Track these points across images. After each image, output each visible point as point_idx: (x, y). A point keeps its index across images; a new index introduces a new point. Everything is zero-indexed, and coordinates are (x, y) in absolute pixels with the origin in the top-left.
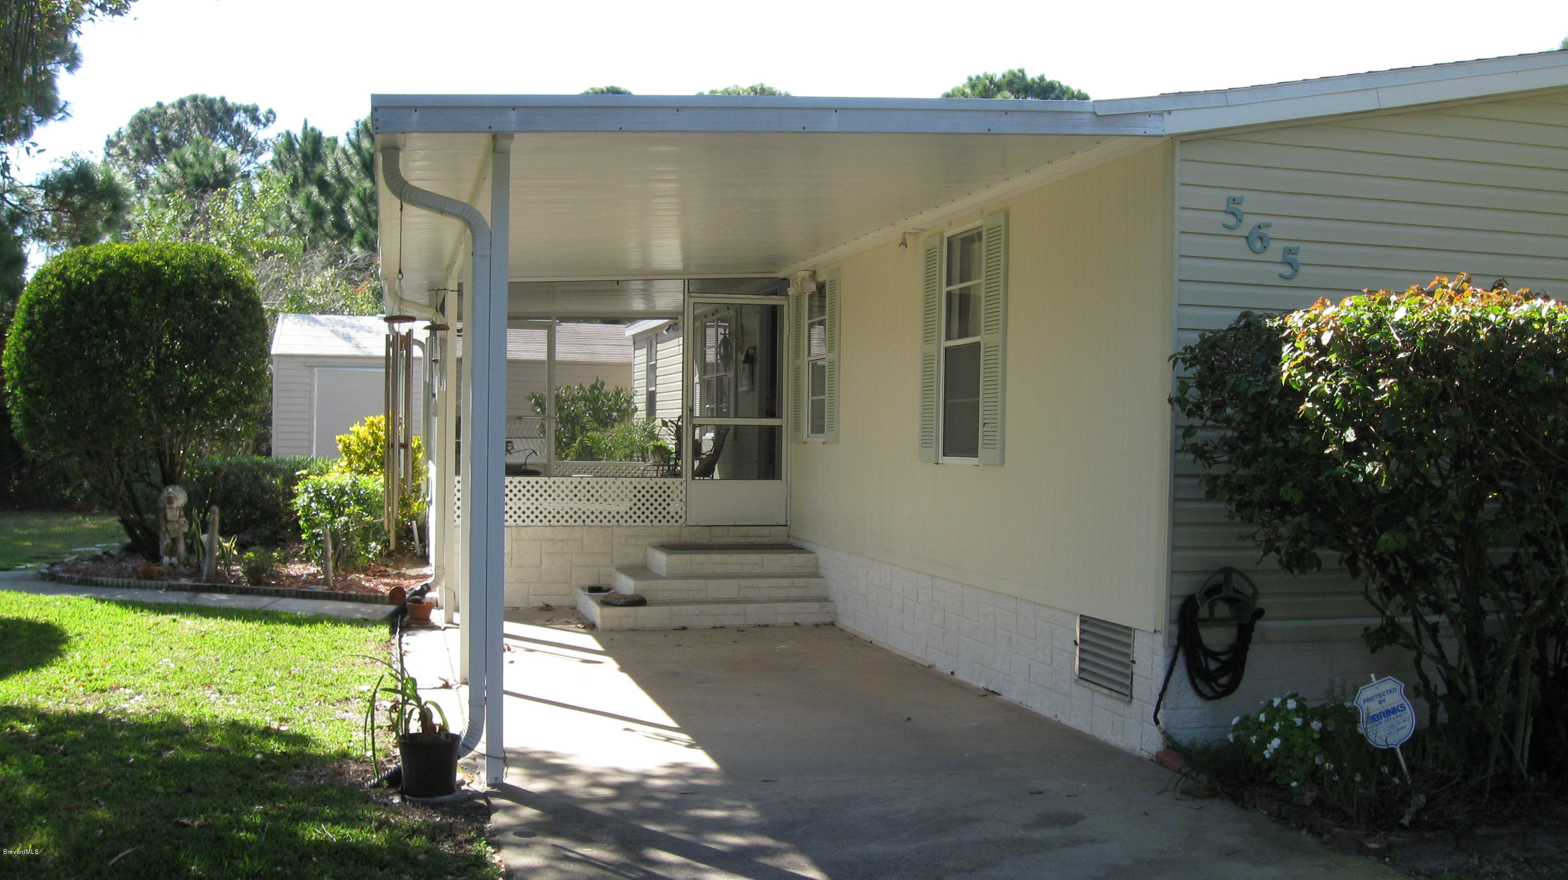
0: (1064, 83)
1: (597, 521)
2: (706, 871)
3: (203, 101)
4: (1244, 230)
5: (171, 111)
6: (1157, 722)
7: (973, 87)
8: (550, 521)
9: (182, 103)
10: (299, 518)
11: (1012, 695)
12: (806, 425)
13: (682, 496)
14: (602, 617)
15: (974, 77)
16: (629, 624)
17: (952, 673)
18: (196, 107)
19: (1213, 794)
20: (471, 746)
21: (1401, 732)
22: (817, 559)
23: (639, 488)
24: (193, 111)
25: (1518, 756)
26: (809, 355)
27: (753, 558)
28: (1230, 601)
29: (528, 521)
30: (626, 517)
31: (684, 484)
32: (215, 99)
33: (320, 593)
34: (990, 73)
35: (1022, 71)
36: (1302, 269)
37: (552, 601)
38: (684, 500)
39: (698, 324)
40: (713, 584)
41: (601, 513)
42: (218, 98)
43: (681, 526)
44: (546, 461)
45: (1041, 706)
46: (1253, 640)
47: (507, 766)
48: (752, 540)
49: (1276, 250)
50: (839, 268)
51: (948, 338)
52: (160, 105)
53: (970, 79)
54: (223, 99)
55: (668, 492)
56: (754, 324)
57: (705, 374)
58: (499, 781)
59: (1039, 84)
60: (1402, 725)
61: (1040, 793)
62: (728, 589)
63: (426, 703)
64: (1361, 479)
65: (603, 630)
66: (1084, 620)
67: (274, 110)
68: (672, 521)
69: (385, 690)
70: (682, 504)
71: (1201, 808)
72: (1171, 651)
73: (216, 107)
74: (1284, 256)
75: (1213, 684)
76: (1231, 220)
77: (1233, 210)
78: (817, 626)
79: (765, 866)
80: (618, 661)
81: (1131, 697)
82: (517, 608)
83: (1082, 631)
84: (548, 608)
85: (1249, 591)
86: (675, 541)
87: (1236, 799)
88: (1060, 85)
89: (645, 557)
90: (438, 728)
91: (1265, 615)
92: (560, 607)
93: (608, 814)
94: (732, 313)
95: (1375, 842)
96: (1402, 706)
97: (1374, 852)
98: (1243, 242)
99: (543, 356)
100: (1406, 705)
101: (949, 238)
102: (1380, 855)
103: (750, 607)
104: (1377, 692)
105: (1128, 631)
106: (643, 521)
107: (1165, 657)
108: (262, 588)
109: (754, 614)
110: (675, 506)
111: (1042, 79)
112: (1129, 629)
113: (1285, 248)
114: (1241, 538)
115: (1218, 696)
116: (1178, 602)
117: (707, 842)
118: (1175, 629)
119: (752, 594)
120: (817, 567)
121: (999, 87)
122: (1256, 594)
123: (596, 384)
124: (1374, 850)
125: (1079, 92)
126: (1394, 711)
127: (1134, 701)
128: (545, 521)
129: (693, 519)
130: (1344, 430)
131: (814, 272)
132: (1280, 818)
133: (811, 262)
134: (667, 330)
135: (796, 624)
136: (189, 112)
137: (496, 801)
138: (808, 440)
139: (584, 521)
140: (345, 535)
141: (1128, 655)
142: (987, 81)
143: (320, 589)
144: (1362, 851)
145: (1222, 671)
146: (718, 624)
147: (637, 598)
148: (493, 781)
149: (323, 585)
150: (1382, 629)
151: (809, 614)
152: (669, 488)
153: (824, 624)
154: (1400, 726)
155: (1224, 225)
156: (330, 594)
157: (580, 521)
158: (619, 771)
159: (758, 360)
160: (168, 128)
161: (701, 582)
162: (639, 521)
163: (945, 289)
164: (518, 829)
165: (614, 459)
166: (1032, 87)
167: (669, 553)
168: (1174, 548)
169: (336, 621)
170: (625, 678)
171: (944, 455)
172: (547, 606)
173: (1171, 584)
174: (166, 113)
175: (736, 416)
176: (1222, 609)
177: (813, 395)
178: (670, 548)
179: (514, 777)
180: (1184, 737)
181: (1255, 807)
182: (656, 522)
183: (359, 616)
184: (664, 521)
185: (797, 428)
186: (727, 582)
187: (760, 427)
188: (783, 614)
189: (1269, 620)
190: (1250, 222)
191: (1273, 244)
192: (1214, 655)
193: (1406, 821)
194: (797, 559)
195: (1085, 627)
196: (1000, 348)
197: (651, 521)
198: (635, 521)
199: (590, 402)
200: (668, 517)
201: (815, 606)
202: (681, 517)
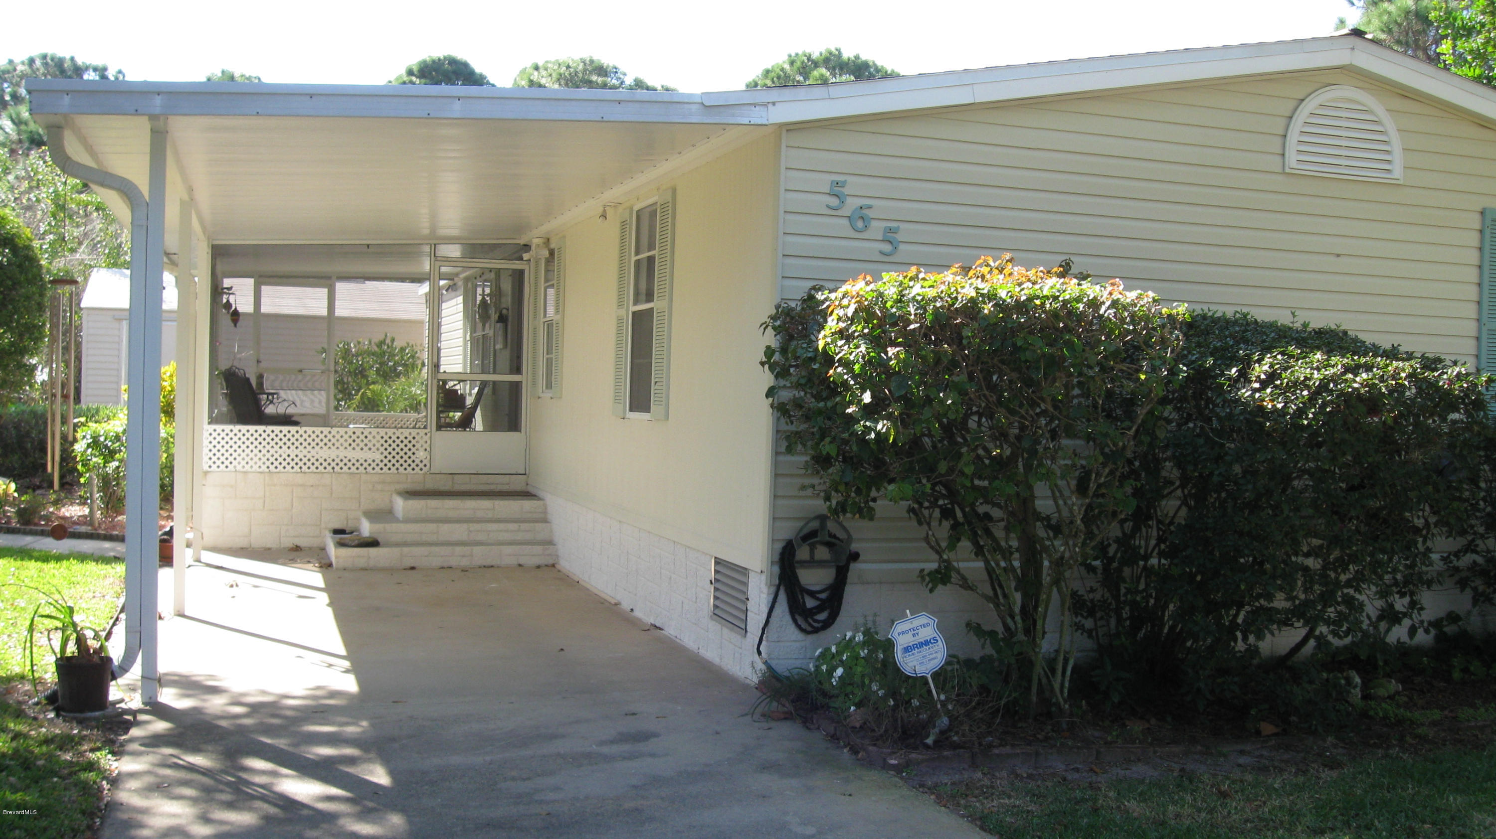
0: (879, 64)
1: (345, 469)
2: (287, 776)
3: (52, 59)
4: (847, 211)
5: (20, 68)
6: (759, 653)
7: (792, 63)
8: (301, 468)
9: (32, 61)
10: (78, 462)
11: (671, 631)
12: (541, 381)
13: (427, 446)
14: (337, 557)
15: (793, 55)
16: (362, 563)
17: (632, 610)
18: (46, 64)
19: (787, 717)
20: (126, 668)
21: (932, 662)
22: (545, 506)
23: (386, 438)
24: (42, 70)
25: (1057, 686)
26: (545, 316)
27: (485, 504)
28: (829, 545)
29: (280, 468)
30: (381, 465)
31: (429, 435)
32: (65, 58)
33: (83, 533)
34: (808, 51)
35: (839, 50)
36: (902, 247)
37: (302, 542)
38: (428, 449)
39: (470, 285)
40: (445, 527)
41: (358, 461)
42: (68, 57)
43: (425, 474)
44: (324, 412)
45: (689, 641)
46: (849, 581)
47: (161, 686)
48: (492, 487)
49: (877, 228)
50: (564, 237)
51: (636, 302)
52: (11, 62)
53: (790, 56)
54: (72, 59)
55: (414, 442)
56: (507, 286)
57: (475, 332)
58: (153, 700)
59: (854, 62)
60: (934, 655)
61: (634, 714)
62: (459, 532)
63: (82, 629)
64: (873, 436)
65: (337, 569)
66: (718, 562)
67: (124, 71)
68: (417, 469)
69: (42, 616)
70: (427, 454)
71: (769, 729)
72: (773, 589)
73: (66, 65)
74: (884, 235)
75: (810, 621)
76: (834, 202)
77: (837, 191)
78: (538, 567)
79: (348, 773)
80: (330, 597)
81: (746, 631)
82: (269, 549)
83: (716, 572)
84: (297, 549)
85: (841, 534)
86: (419, 487)
87: (806, 722)
88: (875, 65)
89: (391, 501)
90: (92, 651)
91: (860, 558)
92: (310, 548)
93: (232, 728)
94: (492, 275)
95: (895, 759)
96: (934, 638)
97: (893, 767)
98: (845, 222)
99: (324, 312)
100: (938, 638)
101: (638, 212)
102: (898, 769)
103: (477, 550)
104: (911, 626)
105: (744, 571)
106: (389, 469)
107: (768, 594)
108: (28, 528)
109: (480, 556)
110: (421, 454)
111: (857, 57)
112: (746, 569)
113: (885, 228)
114: (803, 488)
115: (816, 631)
116: (779, 546)
117: (308, 753)
118: (776, 569)
119: (481, 537)
120: (545, 512)
121: (816, 64)
122: (850, 539)
123: (385, 340)
124: (893, 765)
125: (893, 71)
126: (927, 643)
127: (748, 634)
128: (297, 468)
129: (438, 466)
130: (863, 391)
131: (548, 239)
132: (834, 738)
133: (544, 229)
134: (447, 291)
135: (520, 565)
136: (38, 69)
137: (142, 717)
138: (541, 395)
139: (333, 468)
140: (115, 479)
141: (745, 593)
142: (805, 59)
143: (83, 529)
144: (885, 767)
145: (819, 609)
146: (445, 565)
147: (370, 540)
148: (148, 700)
149: (89, 525)
150: (937, 571)
151: (532, 556)
152: (414, 438)
153: (546, 566)
154: (931, 657)
155: (828, 206)
156: (92, 534)
157: (329, 469)
158: (264, 693)
159: (510, 319)
160: (18, 85)
161: (432, 527)
162: (386, 469)
163: (634, 259)
164: (147, 741)
165: (395, 411)
166: (847, 64)
167: (406, 499)
168: (775, 497)
169: (82, 557)
170: (329, 611)
171: (631, 410)
172: (297, 546)
173: (773, 529)
174: (15, 70)
175: (495, 373)
176: (822, 553)
177: (548, 354)
178: (411, 494)
179: (168, 697)
180: (782, 667)
181: (818, 728)
182: (401, 469)
183: (112, 554)
184: (409, 469)
185: (534, 384)
186: (457, 526)
187: (510, 382)
188: (507, 556)
189: (865, 562)
190: (852, 204)
191: (874, 224)
192: (812, 594)
193: (929, 741)
194: (527, 505)
195: (718, 568)
196: (666, 314)
197: (397, 469)
198: (381, 469)
199: (377, 357)
200: (413, 465)
201: (538, 549)
202: (425, 466)
